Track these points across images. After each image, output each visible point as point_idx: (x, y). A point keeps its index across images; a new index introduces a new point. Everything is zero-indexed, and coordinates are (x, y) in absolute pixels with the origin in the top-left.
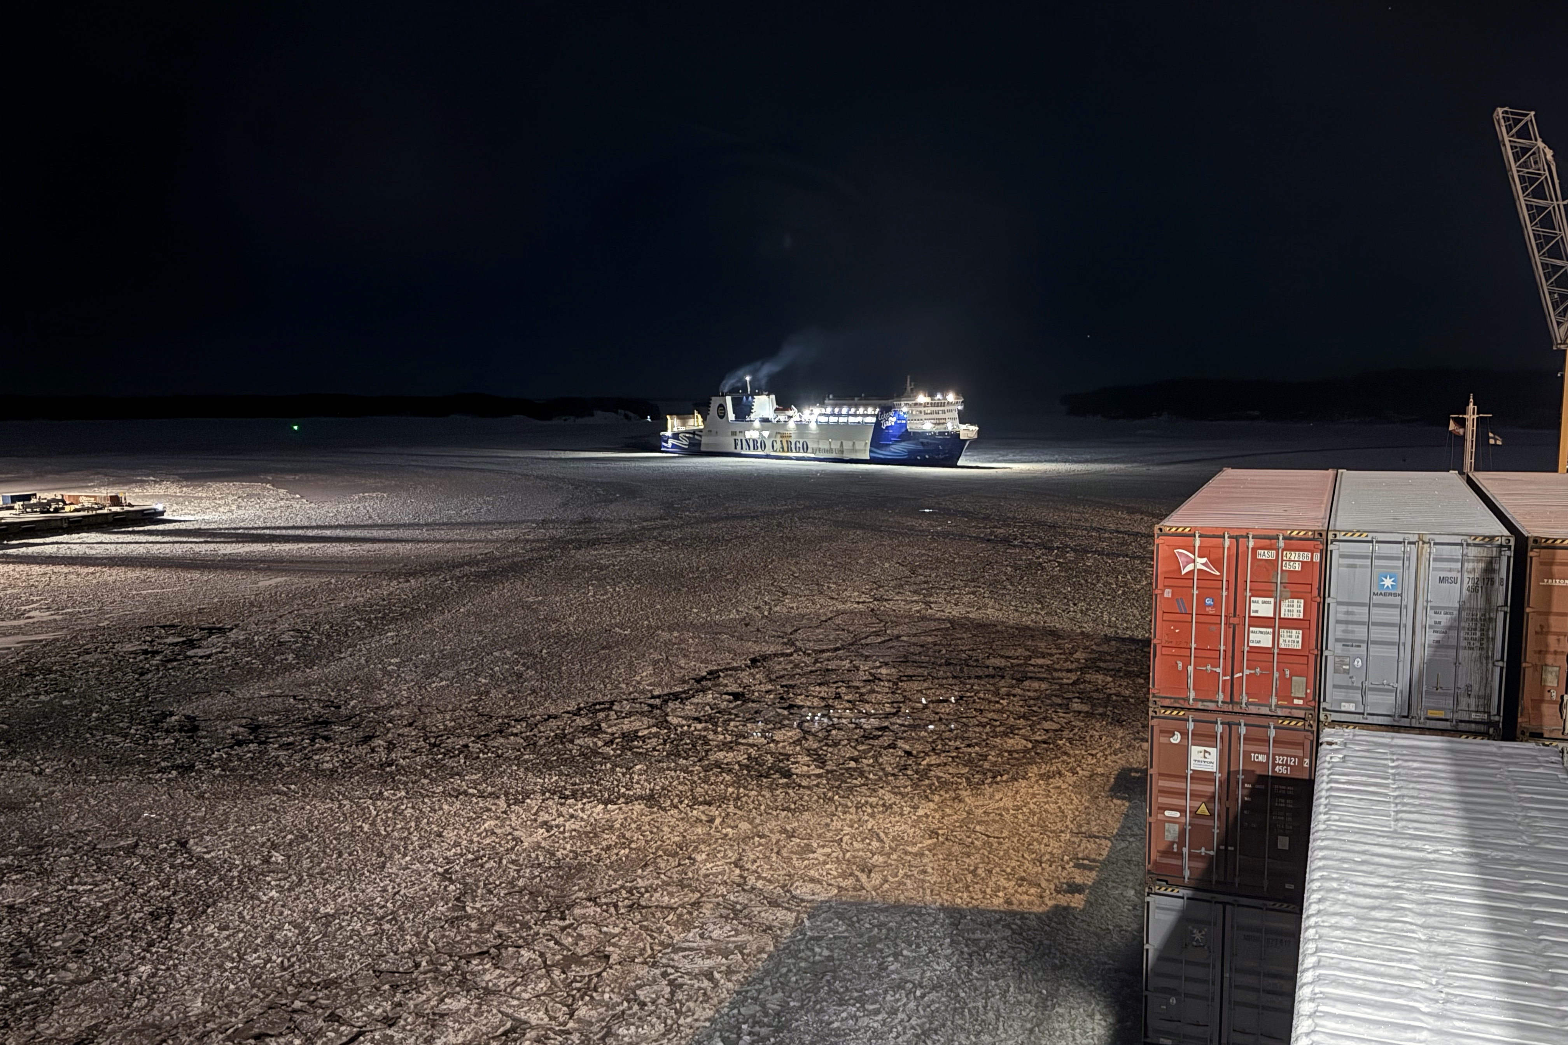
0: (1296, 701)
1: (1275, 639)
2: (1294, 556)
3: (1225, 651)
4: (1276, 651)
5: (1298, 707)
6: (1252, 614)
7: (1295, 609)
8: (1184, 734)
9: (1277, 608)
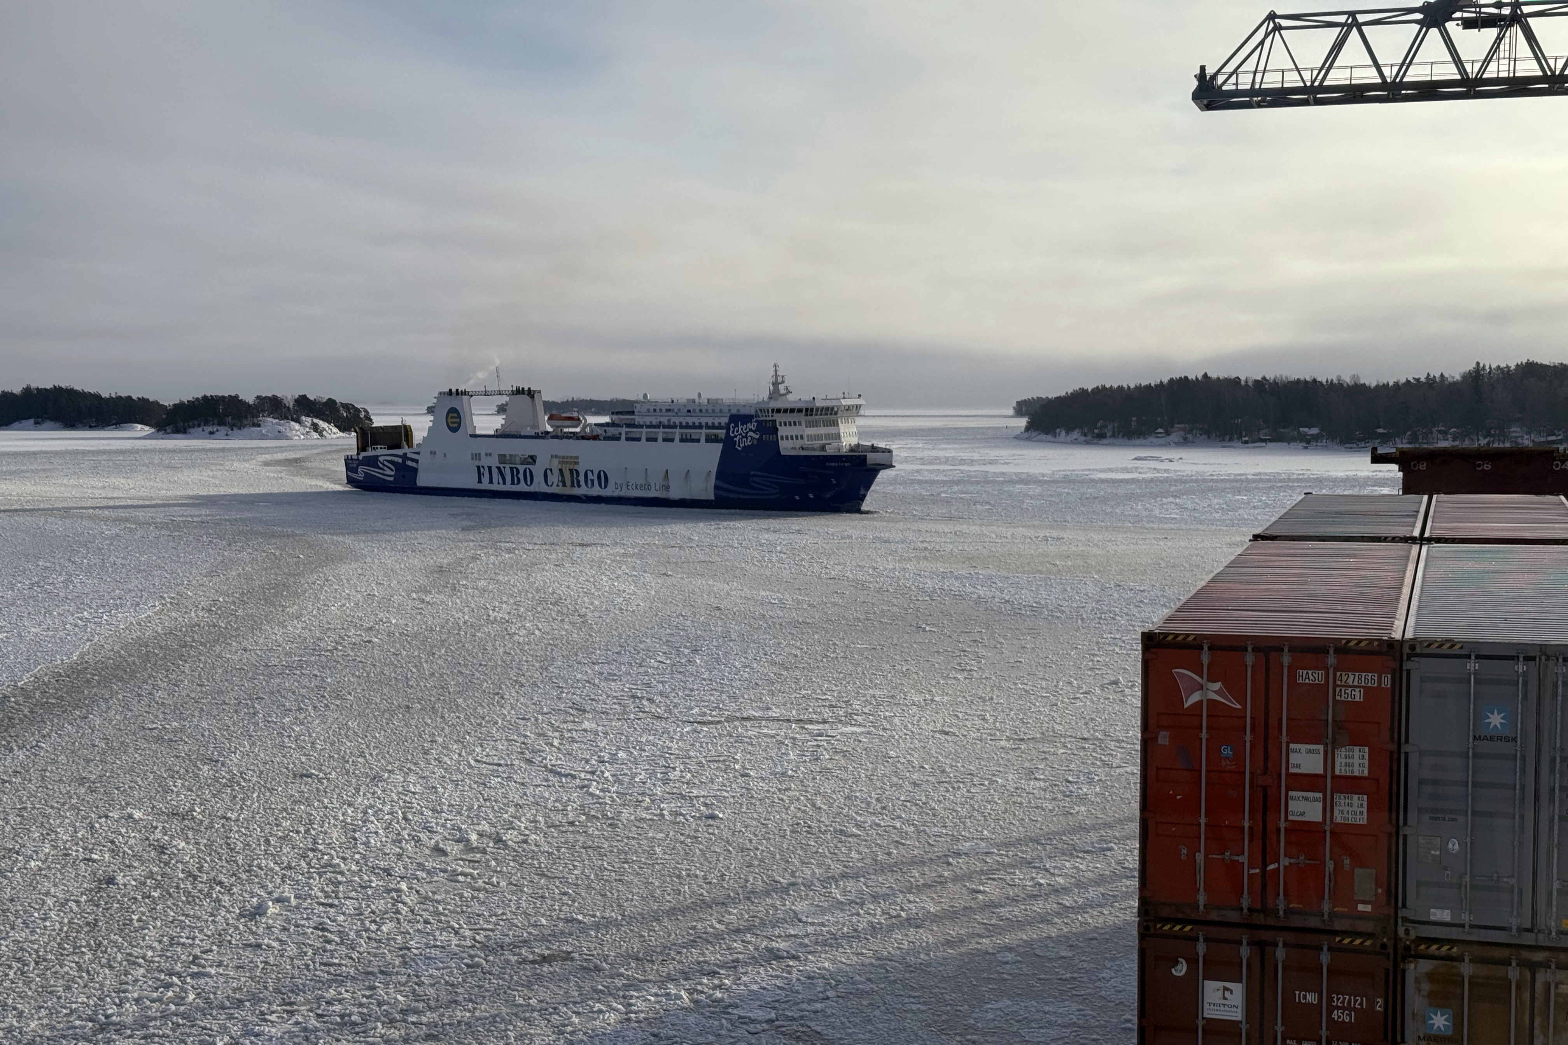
0: (1361, 907)
1: (1328, 808)
2: (1352, 679)
3: (1251, 828)
4: (1327, 828)
5: (1364, 916)
6: (1292, 770)
7: (1356, 761)
8: (1192, 962)
9: (1329, 760)
